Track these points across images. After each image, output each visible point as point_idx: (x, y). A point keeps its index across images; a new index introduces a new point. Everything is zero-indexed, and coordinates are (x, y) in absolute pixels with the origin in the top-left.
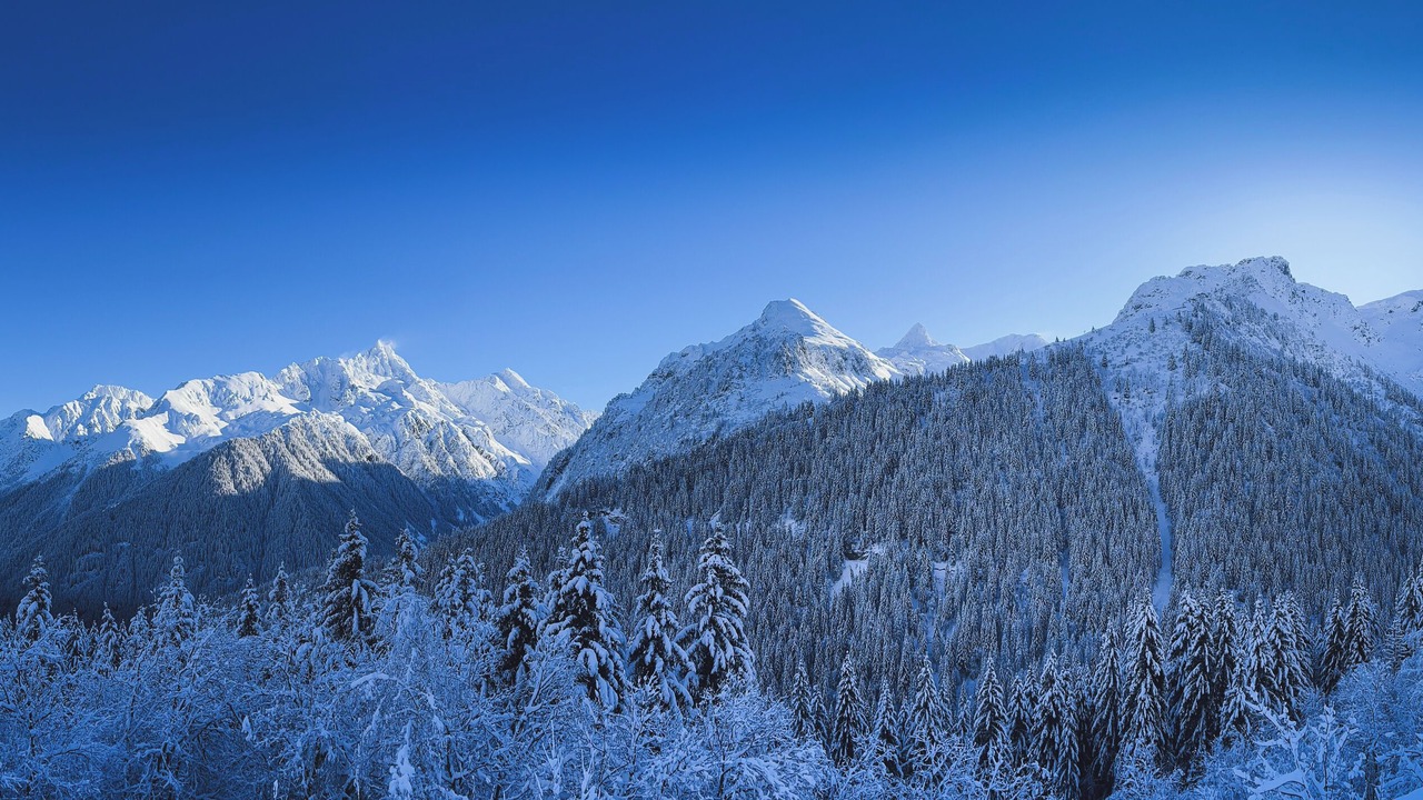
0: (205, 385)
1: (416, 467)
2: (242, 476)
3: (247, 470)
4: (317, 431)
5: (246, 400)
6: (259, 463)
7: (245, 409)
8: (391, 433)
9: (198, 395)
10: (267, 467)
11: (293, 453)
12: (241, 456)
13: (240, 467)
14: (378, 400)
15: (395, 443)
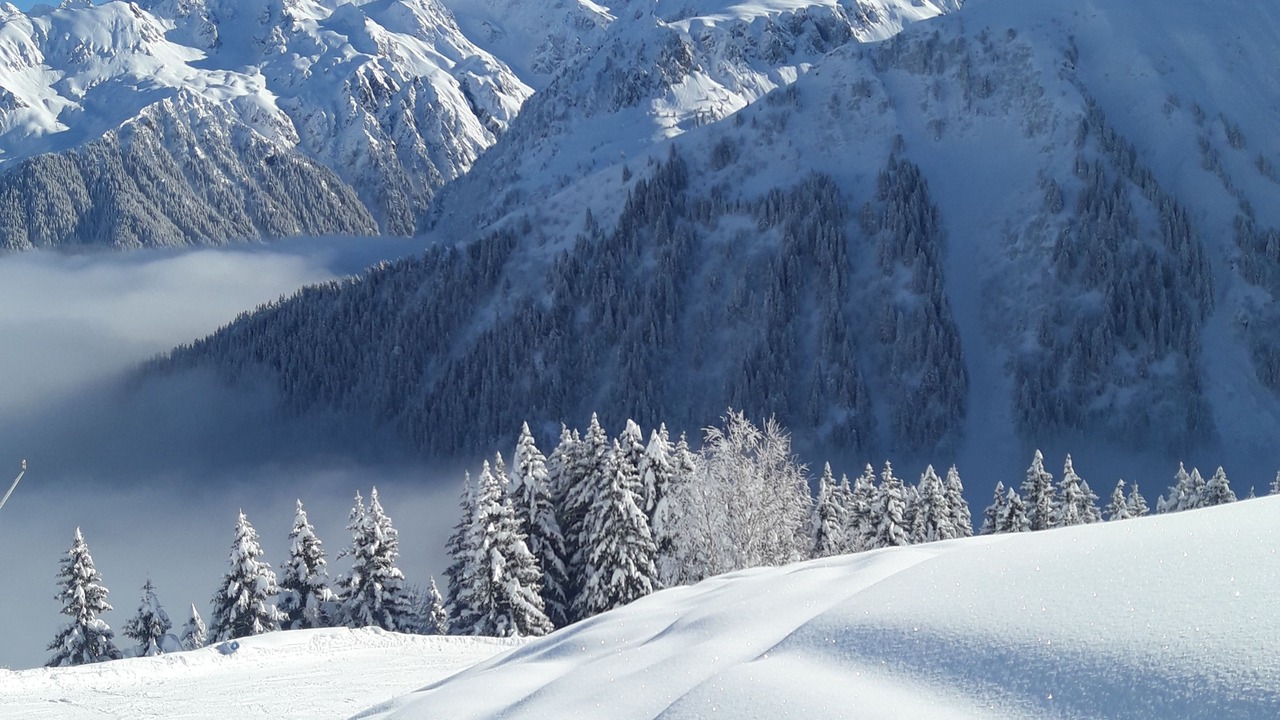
0: (36, 27)
1: (362, 160)
2: (42, 218)
3: (50, 211)
4: (182, 128)
5: (102, 54)
6: (72, 194)
7: (101, 72)
8: (329, 107)
9: (22, 47)
10: (85, 199)
11: (132, 172)
12: (42, 187)
13: (41, 203)
14: (326, 41)
15: (334, 122)
